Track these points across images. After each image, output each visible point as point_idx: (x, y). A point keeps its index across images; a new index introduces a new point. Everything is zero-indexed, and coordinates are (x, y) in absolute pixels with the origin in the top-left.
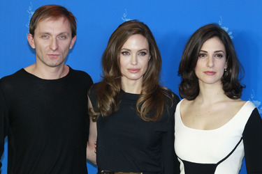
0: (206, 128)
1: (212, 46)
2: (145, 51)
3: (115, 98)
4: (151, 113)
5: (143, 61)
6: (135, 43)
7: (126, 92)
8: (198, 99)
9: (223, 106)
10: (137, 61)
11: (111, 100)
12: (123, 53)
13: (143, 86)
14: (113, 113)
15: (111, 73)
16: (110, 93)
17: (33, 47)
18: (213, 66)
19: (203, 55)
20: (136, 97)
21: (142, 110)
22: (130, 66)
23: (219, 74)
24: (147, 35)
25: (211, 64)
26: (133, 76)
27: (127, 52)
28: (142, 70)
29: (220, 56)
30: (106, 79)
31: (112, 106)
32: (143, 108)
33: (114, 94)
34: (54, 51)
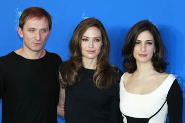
0: (141, 94)
1: (144, 36)
2: (99, 39)
3: (78, 72)
4: (103, 83)
5: (97, 46)
6: (91, 33)
7: (86, 68)
8: (136, 73)
9: (154, 77)
10: (93, 45)
11: (75, 73)
12: (83, 40)
13: (97, 64)
14: (77, 83)
15: (75, 54)
16: (75, 68)
17: (22, 36)
18: (145, 51)
19: (138, 43)
20: (93, 71)
21: (97, 81)
22: (88, 49)
23: (150, 56)
24: (101, 28)
25: (143, 50)
26: (90, 55)
27: (86, 39)
28: (97, 51)
29: (150, 44)
30: (72, 59)
31: (76, 77)
32: (98, 80)
33: (77, 69)
34: (38, 41)
